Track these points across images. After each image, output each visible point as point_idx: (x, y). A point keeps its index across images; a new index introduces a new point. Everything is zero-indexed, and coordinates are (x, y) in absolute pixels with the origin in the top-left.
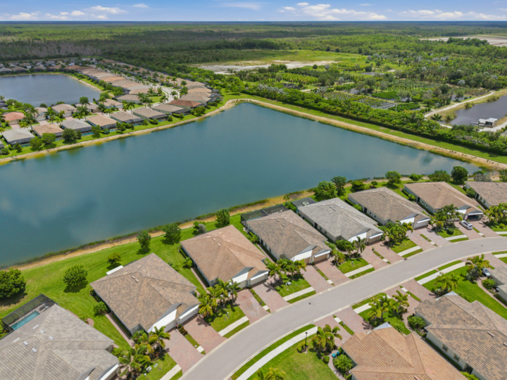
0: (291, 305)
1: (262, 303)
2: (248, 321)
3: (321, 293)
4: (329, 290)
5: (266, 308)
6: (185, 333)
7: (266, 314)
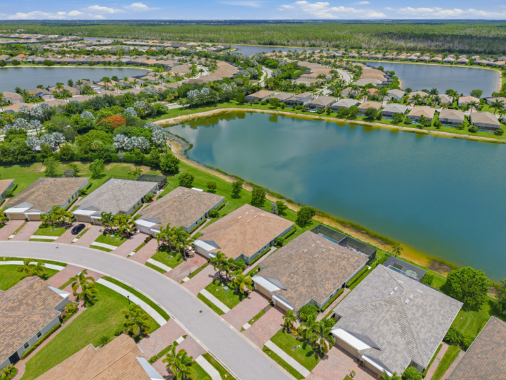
2: (166, 272)
3: (223, 320)
4: (232, 327)
5: (186, 279)
6: (146, 241)
7: (178, 281)
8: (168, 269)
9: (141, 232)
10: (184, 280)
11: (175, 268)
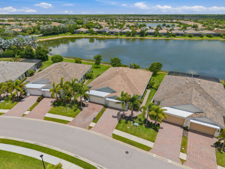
0: (111, 139)
1: (95, 120)
2: (69, 122)
3: (155, 155)
4: (170, 161)
5: (92, 124)
6: (39, 101)
7: (85, 128)
8: (70, 119)
9: (31, 95)
10: (90, 125)
11: (76, 117)
